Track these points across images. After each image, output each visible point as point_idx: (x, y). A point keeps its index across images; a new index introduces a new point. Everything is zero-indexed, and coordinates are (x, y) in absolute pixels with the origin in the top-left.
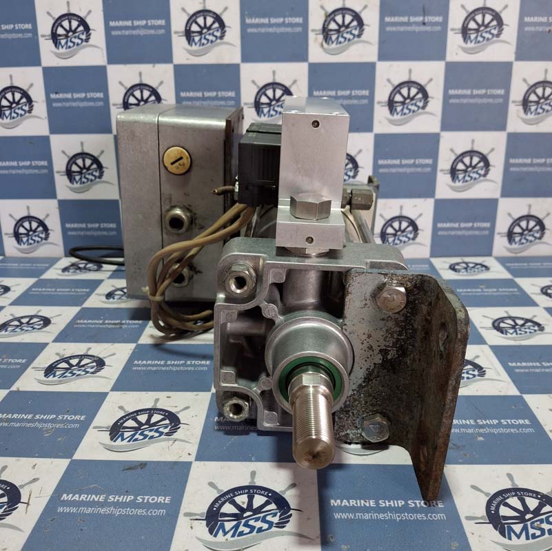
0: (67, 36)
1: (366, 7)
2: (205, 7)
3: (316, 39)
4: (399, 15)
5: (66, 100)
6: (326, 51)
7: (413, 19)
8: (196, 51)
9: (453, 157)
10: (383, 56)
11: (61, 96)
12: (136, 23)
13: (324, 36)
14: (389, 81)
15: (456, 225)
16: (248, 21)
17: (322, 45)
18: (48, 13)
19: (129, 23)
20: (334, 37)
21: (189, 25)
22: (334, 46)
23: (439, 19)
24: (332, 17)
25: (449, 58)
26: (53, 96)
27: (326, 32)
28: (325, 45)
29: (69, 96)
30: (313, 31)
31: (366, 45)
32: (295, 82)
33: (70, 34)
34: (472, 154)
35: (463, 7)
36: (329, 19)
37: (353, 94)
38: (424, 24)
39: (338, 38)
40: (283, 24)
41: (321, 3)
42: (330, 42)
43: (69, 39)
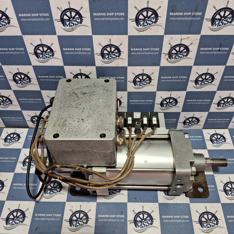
0: (42, 54)
1: (192, 44)
2: (110, 43)
3: (165, 57)
6: (169, 61)
7: (214, 49)
8: (106, 62)
9: (220, 99)
10: (196, 64)
11: (43, 77)
12: (76, 49)
13: (169, 56)
14: (197, 73)
16: (132, 49)
17: (167, 59)
18: (31, 44)
19: (73, 49)
20: (174, 56)
23: (227, 49)
24: (174, 48)
25: (228, 64)
26: (40, 77)
27: (170, 54)
28: (169, 59)
29: (47, 77)
31: (189, 59)
32: (153, 73)
33: (44, 53)
34: (229, 98)
36: (172, 49)
37: (179, 78)
38: (219, 51)
39: (176, 57)
40: (150, 51)
41: (169, 42)
42: (172, 58)
43: (44, 55)
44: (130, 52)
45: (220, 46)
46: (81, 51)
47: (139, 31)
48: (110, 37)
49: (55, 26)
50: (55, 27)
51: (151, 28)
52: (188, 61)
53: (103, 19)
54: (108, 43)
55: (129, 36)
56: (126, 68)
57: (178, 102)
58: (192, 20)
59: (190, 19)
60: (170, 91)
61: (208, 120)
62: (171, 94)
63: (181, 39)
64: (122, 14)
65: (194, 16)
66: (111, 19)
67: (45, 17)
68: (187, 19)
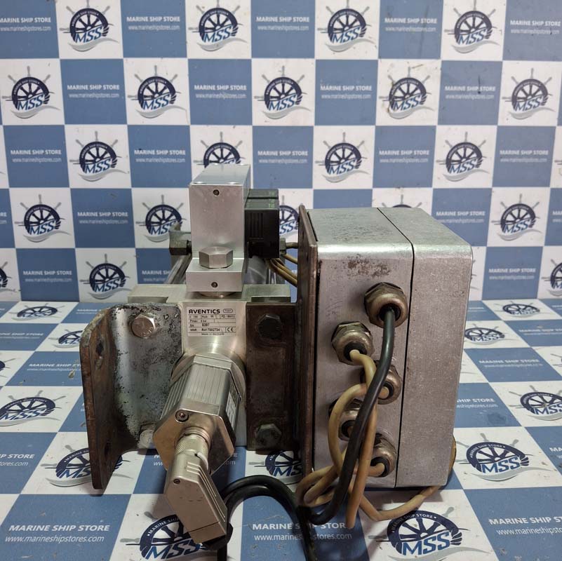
0: (153, 97)
1: (428, 77)
2: (283, 74)
3: (383, 105)
4: (458, 85)
5: (150, 156)
6: (391, 115)
7: (469, 89)
8: (273, 115)
9: (504, 210)
10: (442, 121)
11: (144, 152)
12: (220, 88)
13: (390, 103)
14: (447, 142)
15: (506, 271)
16: (323, 88)
17: (388, 110)
18: (136, 76)
19: (213, 88)
20: (399, 104)
21: (268, 91)
22: (399, 111)
23: (492, 89)
24: (398, 85)
25: (501, 123)
26: (137, 152)
27: (392, 99)
28: (391, 110)
29: (153, 152)
30: (381, 97)
31: (428, 110)
32: (363, 142)
33: (157, 95)
34: (520, 207)
35: (513, 78)
36: (395, 87)
37: (415, 153)
38: (479, 93)
39: (402, 104)
40: (354, 92)
41: (389, 73)
43: (155, 100)
44: (318, 93)
45: (479, 83)
46: (229, 91)
47: (335, 50)
48: (283, 61)
49: (187, 40)
50: (186, 42)
52: (425, 115)
53: (273, 28)
54: (279, 75)
55: (317, 61)
56: (310, 129)
58: (423, 32)
59: (420, 29)
60: (399, 188)
61: (490, 271)
63: (409, 69)
64: (306, 19)
65: (425, 25)
66: (287, 28)
67: (171, 23)
68: (414, 29)
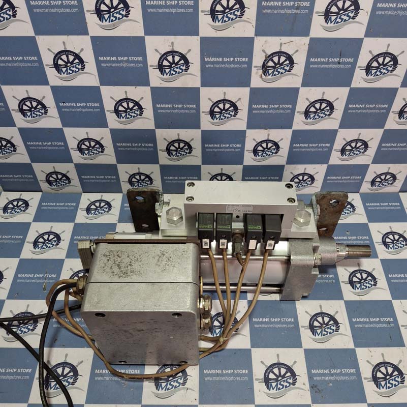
0: (66, 66)
1: (297, 51)
2: (173, 49)
3: (257, 72)
5: (72, 107)
7: (331, 60)
8: (166, 79)
11: (67, 104)
13: (263, 71)
14: (307, 99)
16: (207, 59)
17: (261, 76)
18: (49, 50)
19: (114, 59)
20: (270, 71)
21: (161, 61)
22: (270, 77)
23: (351, 60)
24: (270, 58)
25: (353, 85)
26: (61, 104)
28: (264, 76)
29: (74, 104)
31: (294, 76)
32: (240, 99)
33: (69, 64)
34: (358, 141)
35: (370, 52)
36: (268, 59)
37: (281, 107)
38: (339, 63)
39: (273, 72)
40: (233, 62)
41: (263, 48)
42: (268, 74)
43: (68, 68)
45: (340, 55)
46: (128, 61)
47: (216, 29)
48: (172, 38)
49: (87, 21)
50: (86, 23)
51: (234, 25)
52: (291, 80)
53: (161, 10)
54: (169, 49)
55: (202, 38)
57: (279, 148)
58: (296, 14)
59: (293, 11)
60: (267, 129)
61: (328, 178)
62: (269, 135)
63: (281, 44)
64: (190, 3)
65: (298, 8)
66: (173, 11)
67: (71, 7)
68: (288, 12)
